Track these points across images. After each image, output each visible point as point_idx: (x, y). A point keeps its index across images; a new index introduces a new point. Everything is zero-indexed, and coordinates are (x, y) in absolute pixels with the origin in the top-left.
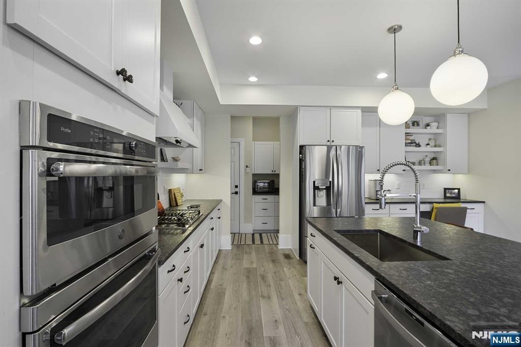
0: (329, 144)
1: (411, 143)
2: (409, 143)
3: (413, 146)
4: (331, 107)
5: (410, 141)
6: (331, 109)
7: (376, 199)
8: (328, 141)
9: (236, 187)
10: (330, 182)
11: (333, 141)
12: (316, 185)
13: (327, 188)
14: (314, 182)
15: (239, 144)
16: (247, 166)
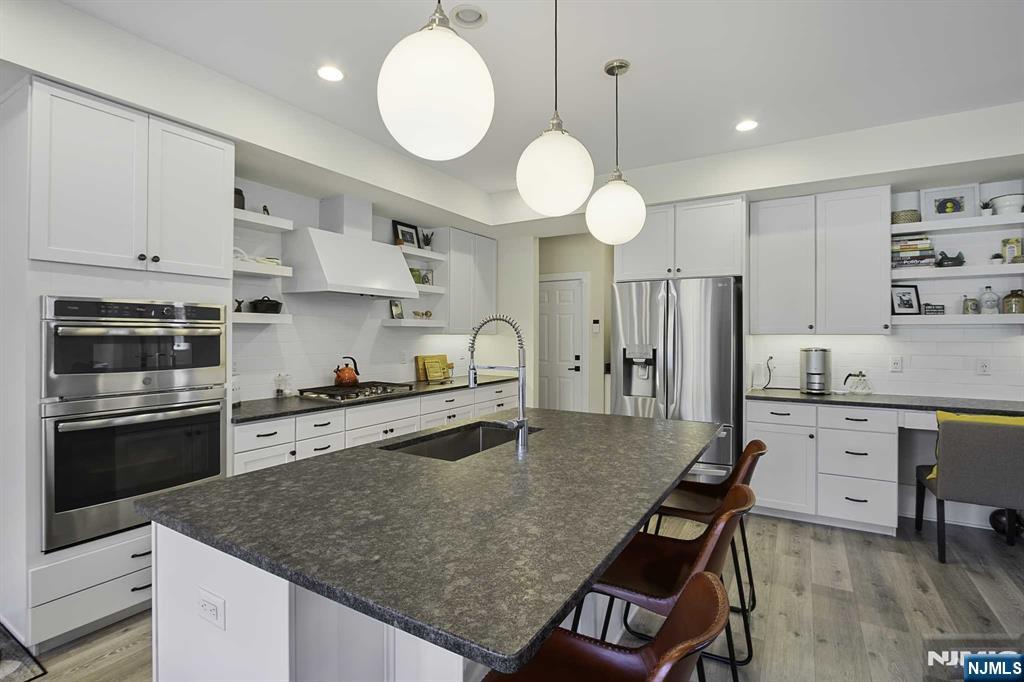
0: (671, 275)
1: (921, 258)
2: (913, 258)
3: (928, 264)
4: (674, 204)
5: (917, 254)
6: (675, 207)
7: (808, 393)
8: (669, 270)
9: (577, 358)
10: (654, 351)
11: (678, 270)
12: (627, 356)
13: (651, 362)
14: (625, 350)
15: (581, 283)
16: (596, 322)
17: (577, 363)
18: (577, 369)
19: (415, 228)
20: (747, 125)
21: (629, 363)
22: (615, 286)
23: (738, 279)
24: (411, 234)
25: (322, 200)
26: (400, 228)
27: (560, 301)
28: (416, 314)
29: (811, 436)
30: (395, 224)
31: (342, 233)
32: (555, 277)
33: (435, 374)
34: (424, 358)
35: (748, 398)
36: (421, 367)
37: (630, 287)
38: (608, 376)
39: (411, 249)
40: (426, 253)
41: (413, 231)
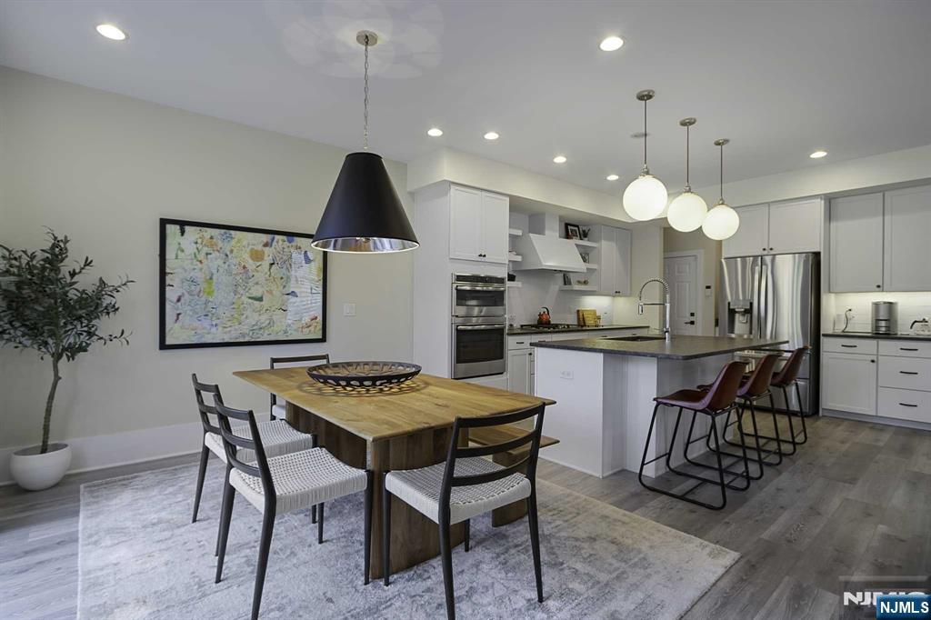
0: (765, 253)
4: (768, 204)
6: (769, 206)
8: (764, 249)
9: (692, 314)
10: (751, 304)
11: (771, 249)
12: (732, 307)
13: (749, 311)
14: (729, 303)
15: (696, 258)
16: (708, 287)
17: (692, 319)
18: (692, 323)
19: (577, 226)
20: (819, 154)
21: (732, 312)
22: (723, 261)
23: (817, 255)
24: (575, 231)
25: (530, 217)
26: (569, 227)
27: (679, 272)
28: (579, 282)
29: (873, 361)
30: (567, 225)
31: (544, 234)
32: (675, 254)
33: (590, 321)
34: (583, 311)
35: (824, 335)
36: (581, 317)
37: (736, 262)
38: (717, 329)
39: (576, 241)
40: (585, 243)
41: (576, 228)
